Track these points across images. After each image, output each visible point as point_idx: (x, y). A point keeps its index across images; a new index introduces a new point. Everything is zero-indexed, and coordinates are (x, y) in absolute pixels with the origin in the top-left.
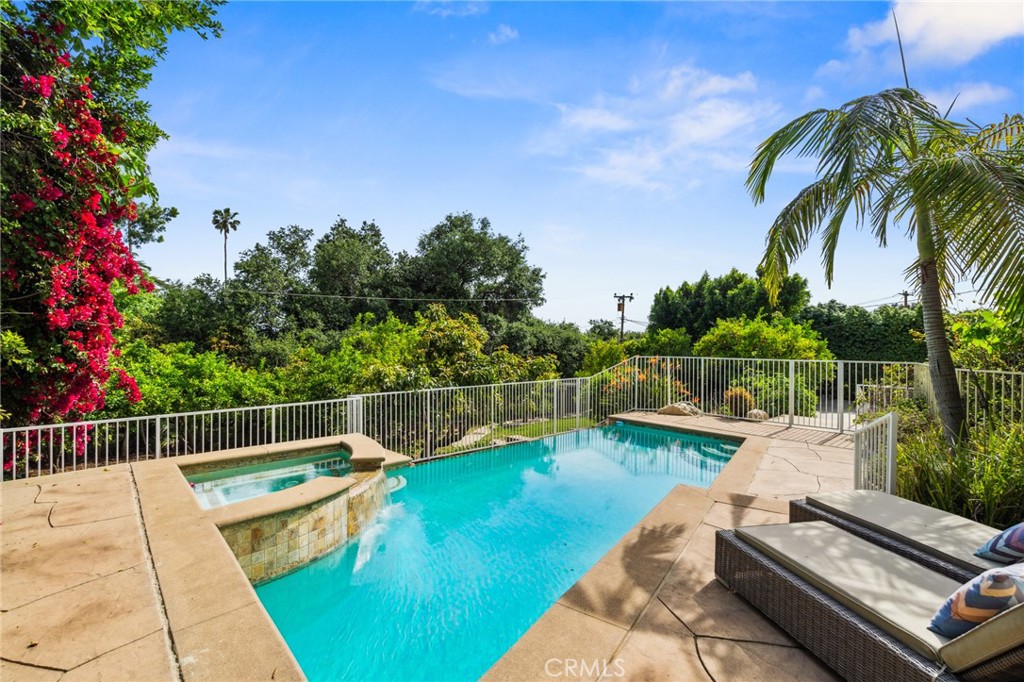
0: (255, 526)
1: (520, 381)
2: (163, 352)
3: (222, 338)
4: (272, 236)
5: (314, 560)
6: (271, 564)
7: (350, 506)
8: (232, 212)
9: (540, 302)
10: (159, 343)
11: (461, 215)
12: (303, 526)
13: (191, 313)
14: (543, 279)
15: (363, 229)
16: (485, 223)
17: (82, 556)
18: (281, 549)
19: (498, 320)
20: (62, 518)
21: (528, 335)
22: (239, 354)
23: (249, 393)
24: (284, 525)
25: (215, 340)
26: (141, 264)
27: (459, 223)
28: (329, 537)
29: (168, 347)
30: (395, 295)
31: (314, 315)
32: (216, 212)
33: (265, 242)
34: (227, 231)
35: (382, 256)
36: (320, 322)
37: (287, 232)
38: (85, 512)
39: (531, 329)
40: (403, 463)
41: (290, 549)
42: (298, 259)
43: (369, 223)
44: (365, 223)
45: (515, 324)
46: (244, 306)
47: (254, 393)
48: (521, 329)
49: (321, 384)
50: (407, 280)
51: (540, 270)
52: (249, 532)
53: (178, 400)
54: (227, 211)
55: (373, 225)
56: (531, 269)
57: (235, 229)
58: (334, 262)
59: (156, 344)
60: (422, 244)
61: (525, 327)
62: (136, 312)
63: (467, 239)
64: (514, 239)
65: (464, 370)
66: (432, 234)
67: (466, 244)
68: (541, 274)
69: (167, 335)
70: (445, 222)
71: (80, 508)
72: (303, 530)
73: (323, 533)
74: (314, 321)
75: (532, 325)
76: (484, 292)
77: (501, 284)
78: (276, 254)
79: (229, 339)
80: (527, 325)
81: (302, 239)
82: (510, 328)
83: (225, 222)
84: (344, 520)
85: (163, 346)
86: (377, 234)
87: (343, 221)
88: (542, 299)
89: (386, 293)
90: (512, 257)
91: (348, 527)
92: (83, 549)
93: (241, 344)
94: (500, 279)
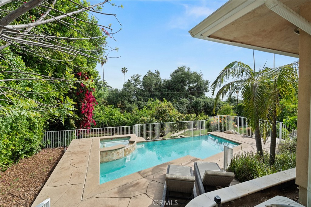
0: (106, 152)
1: (183, 121)
2: (108, 107)
3: (120, 104)
4: (132, 77)
5: (117, 159)
6: (109, 159)
7: (125, 150)
8: (126, 68)
9: (208, 91)
10: (107, 105)
11: (182, 66)
12: (115, 153)
13: (114, 98)
14: (209, 84)
15: (155, 72)
16: (189, 69)
17: (82, 153)
18: (111, 157)
19: (193, 97)
20: (81, 147)
21: (202, 102)
22: (123, 108)
23: (122, 120)
24: (111, 152)
25: (118, 104)
26: (106, 83)
27: (181, 69)
28: (120, 156)
29: (109, 106)
30: (162, 92)
31: (141, 97)
32: (122, 68)
33: (130, 79)
34: (125, 73)
35: (159, 79)
36: (142, 99)
37: (135, 76)
38: (84, 146)
39: (203, 100)
40: (144, 141)
41: (112, 157)
42: (138, 82)
43: (157, 70)
44: (156, 71)
45: (198, 99)
46: (124, 96)
47: (123, 119)
48: (200, 100)
49: (136, 119)
50: (165, 87)
51: (208, 81)
52: (105, 153)
53: (108, 121)
54: (125, 68)
55: (158, 71)
56: (205, 81)
57: (126, 72)
58: (146, 83)
59: (106, 105)
60: (171, 76)
61: (201, 100)
62: (103, 98)
63: (183, 74)
64: (198, 72)
65: (165, 118)
66: (174, 73)
67: (182, 75)
68: (209, 82)
69: (109, 103)
70: (177, 69)
71: (84, 145)
72: (115, 154)
73: (119, 155)
74: (141, 99)
75: (204, 99)
76: (190, 89)
77: (195, 86)
78: (132, 82)
79: (121, 104)
80: (203, 99)
81: (139, 77)
82: (196, 100)
83: (124, 71)
84: (123, 153)
85: (108, 106)
86: (159, 73)
87: (150, 70)
88: (208, 90)
89: (160, 91)
90: (198, 78)
91: (124, 155)
92: (82, 152)
93: (124, 105)
94: (195, 85)
